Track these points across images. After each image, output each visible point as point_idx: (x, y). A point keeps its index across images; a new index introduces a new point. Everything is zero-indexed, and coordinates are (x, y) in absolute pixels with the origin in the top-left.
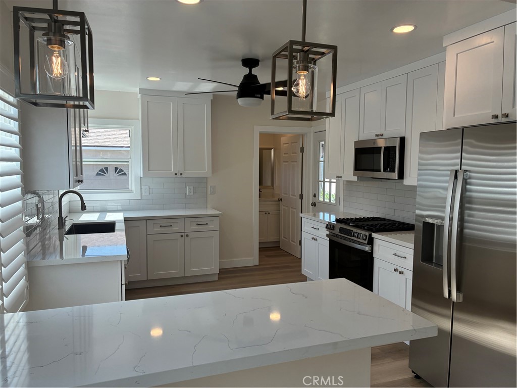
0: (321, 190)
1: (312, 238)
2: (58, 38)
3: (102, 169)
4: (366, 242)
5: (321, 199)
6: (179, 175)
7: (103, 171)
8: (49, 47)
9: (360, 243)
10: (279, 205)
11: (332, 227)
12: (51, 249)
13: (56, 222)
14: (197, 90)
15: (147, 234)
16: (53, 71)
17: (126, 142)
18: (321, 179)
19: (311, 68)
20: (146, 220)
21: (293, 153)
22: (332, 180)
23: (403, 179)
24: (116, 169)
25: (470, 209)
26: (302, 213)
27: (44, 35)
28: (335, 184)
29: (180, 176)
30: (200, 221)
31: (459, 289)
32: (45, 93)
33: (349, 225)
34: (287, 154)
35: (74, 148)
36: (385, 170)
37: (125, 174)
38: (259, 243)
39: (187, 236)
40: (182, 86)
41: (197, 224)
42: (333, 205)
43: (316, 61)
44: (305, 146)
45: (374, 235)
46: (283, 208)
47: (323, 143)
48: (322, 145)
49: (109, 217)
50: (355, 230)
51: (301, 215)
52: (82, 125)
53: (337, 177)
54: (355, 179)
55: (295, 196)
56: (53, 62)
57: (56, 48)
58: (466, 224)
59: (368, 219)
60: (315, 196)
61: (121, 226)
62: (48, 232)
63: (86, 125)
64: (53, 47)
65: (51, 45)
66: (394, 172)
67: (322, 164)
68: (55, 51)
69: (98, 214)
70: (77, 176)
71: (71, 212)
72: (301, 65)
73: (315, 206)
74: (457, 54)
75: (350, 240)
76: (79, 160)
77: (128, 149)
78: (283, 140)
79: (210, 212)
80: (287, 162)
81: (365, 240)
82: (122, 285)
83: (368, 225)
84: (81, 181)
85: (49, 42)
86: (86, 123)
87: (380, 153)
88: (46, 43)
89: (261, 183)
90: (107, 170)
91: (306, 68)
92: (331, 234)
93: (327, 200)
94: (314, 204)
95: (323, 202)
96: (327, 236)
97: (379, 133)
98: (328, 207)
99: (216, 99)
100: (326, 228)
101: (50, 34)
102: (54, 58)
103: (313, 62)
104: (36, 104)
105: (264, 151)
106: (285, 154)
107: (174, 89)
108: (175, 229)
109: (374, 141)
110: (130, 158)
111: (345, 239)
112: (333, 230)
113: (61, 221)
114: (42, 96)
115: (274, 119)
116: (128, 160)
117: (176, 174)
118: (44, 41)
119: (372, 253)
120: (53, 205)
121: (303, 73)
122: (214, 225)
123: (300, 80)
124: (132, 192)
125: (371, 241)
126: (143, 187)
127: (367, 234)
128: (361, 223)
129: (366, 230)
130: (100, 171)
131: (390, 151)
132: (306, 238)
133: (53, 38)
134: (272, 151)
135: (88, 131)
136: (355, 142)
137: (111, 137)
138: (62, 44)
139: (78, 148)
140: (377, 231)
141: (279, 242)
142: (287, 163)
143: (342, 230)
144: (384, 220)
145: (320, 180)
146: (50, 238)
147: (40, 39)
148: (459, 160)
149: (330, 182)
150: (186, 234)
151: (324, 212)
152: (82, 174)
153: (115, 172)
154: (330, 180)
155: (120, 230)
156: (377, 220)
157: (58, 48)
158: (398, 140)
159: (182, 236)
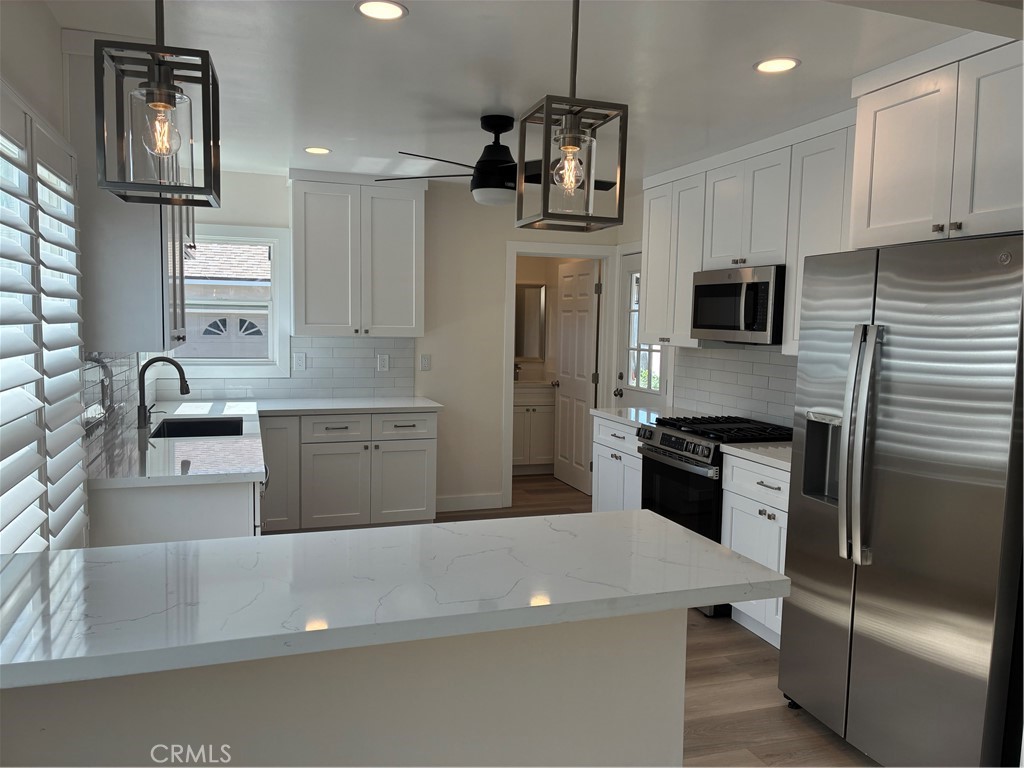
0: (633, 365)
1: (612, 456)
2: (165, 91)
3: (216, 322)
4: (709, 461)
5: (633, 383)
6: (362, 333)
7: (218, 326)
8: (150, 105)
9: (698, 463)
10: (553, 395)
11: (647, 434)
12: (125, 465)
13: (133, 415)
14: (399, 173)
15: (301, 443)
16: (156, 145)
17: (263, 269)
18: (633, 344)
19: (585, 141)
20: (300, 416)
21: (581, 295)
22: (655, 347)
23: (781, 343)
24: (242, 322)
25: (887, 402)
26: (596, 407)
27: (142, 85)
28: (659, 354)
29: (363, 335)
30: (403, 419)
31: (865, 542)
32: (142, 180)
33: (679, 429)
34: (570, 296)
35: (171, 281)
36: (748, 327)
37: (258, 333)
38: (513, 466)
39: (377, 447)
40: (371, 164)
41: (396, 426)
42: (654, 393)
43: (596, 128)
44: (603, 282)
45: (724, 448)
46: (560, 399)
47: (638, 275)
48: (638, 279)
49: (231, 410)
50: (689, 438)
51: (592, 411)
52: (185, 236)
53: (662, 340)
54: (694, 343)
55: (584, 377)
56: (156, 130)
57: (161, 107)
58: (880, 431)
59: (717, 420)
60: (621, 377)
61: (251, 427)
62: (119, 433)
63: (191, 236)
64: (155, 106)
65: (153, 102)
66: (765, 330)
67: (635, 316)
68: (159, 112)
69: (210, 404)
70: (175, 328)
71: (158, 399)
72: (568, 135)
73: (621, 396)
74: (876, 113)
75: (681, 458)
76: (178, 302)
77: (268, 284)
78: (563, 269)
79: (420, 403)
80: (570, 311)
81: (708, 457)
82: (255, 527)
83: (715, 430)
84: (184, 338)
85: (150, 97)
86: (190, 232)
87: (740, 295)
88: (144, 98)
89: (519, 351)
90: (224, 325)
91: (576, 142)
92: (647, 447)
93: (643, 385)
94: (619, 393)
95: (637, 390)
96: (640, 450)
97: (738, 258)
98: (644, 399)
99: (434, 190)
100: (638, 435)
101: (152, 84)
102: (157, 123)
103: (588, 131)
104: (125, 198)
105: (527, 291)
106: (566, 296)
107: (356, 169)
108: (354, 433)
109: (728, 272)
110: (271, 300)
111: (671, 454)
112: (650, 439)
113: (143, 413)
114: (135, 186)
115: (521, 227)
116: (265, 304)
117: (357, 331)
118: (142, 95)
119: (719, 482)
120: (128, 383)
121: (571, 149)
122: (427, 428)
123: (566, 162)
124: (273, 363)
125: (718, 460)
126: (294, 355)
127: (712, 446)
128: (702, 427)
129: (709, 438)
130: (210, 326)
131: (756, 290)
132: (600, 454)
133: (156, 91)
134: (543, 290)
135: (194, 247)
136: (695, 274)
137: (233, 261)
138: (171, 101)
139: (178, 282)
140: (731, 441)
141: (553, 465)
142: (569, 314)
143: (666, 439)
144: (748, 421)
145: (632, 346)
146: (123, 444)
147: (135, 91)
148: (871, 312)
149: (651, 351)
150: (374, 443)
151: (638, 407)
152: (183, 326)
153: (241, 329)
154: (650, 346)
155: (251, 436)
156: (735, 422)
157: (164, 107)
158: (773, 270)
159: (366, 448)
